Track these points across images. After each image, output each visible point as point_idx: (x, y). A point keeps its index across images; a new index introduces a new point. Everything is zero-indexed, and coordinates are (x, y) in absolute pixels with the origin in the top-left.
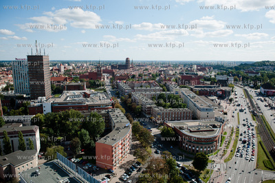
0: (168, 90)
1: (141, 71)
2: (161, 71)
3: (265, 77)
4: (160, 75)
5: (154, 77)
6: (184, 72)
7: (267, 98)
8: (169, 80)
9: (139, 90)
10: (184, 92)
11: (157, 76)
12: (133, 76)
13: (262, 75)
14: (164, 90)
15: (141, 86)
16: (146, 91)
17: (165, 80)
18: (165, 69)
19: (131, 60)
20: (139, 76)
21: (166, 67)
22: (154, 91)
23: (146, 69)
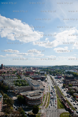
0: (21, 78)
1: (8, 70)
2: (17, 70)
3: (57, 71)
4: (17, 72)
5: (14, 73)
6: (27, 70)
7: (58, 79)
8: (21, 74)
9: (7, 79)
10: (27, 79)
11: (15, 72)
12: (5, 73)
13: (56, 71)
14: (19, 78)
15: (8, 77)
16: (10, 79)
17: (19, 74)
18: (19, 69)
19: (4, 65)
20: (7, 72)
21: (20, 68)
22: (15, 79)
23: (11, 69)
